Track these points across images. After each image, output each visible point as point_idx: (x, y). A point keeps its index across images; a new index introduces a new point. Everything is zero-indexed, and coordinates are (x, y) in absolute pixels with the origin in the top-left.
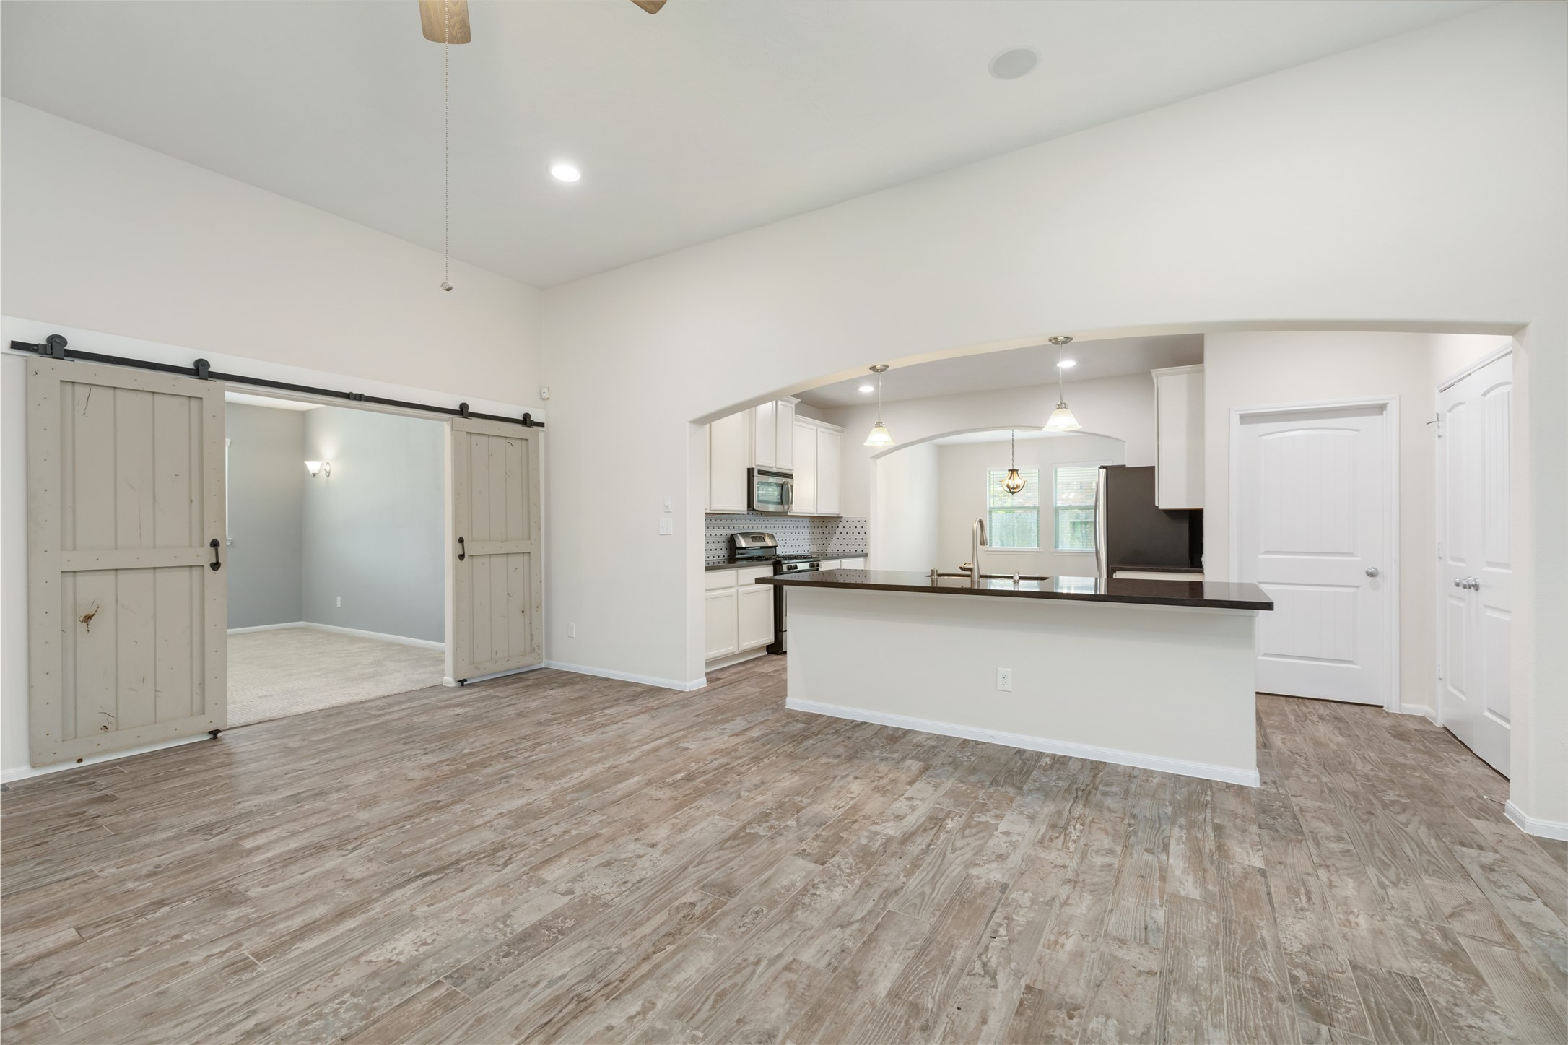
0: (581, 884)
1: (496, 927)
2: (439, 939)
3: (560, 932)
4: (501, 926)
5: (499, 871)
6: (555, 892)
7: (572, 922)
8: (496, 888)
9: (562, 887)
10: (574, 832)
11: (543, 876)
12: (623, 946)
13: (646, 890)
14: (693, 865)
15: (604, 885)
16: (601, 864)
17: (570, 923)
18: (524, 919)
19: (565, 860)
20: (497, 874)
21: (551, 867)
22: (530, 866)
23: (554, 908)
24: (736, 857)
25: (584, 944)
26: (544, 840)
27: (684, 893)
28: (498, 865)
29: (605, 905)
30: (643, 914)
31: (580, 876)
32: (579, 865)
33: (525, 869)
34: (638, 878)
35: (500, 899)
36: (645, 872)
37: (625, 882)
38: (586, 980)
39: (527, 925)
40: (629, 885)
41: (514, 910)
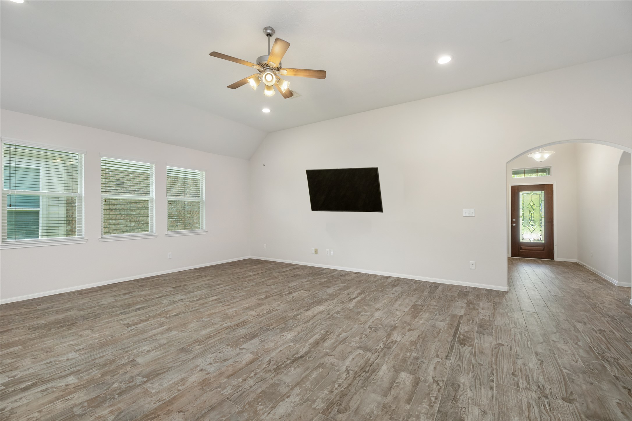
0: (237, 352)
1: (264, 339)
2: (279, 337)
3: (244, 338)
4: (262, 339)
5: (271, 358)
6: (247, 349)
7: (240, 340)
8: (269, 351)
9: (244, 351)
10: (240, 380)
11: (252, 355)
12: (225, 335)
13: (213, 350)
14: (189, 359)
15: (228, 352)
16: (228, 360)
17: (241, 340)
18: (256, 341)
19: (244, 362)
20: (271, 356)
21: (250, 359)
22: (259, 360)
23: (246, 344)
24: (167, 363)
25: (236, 335)
26: (255, 374)
27: (199, 349)
28: (273, 361)
29: (229, 345)
30: (216, 342)
31: (237, 355)
32: (238, 360)
33: (261, 359)
34: (214, 354)
35: (266, 347)
36: (211, 357)
37: (220, 352)
38: (236, 329)
39: (254, 340)
40: (219, 351)
41: (260, 344)
